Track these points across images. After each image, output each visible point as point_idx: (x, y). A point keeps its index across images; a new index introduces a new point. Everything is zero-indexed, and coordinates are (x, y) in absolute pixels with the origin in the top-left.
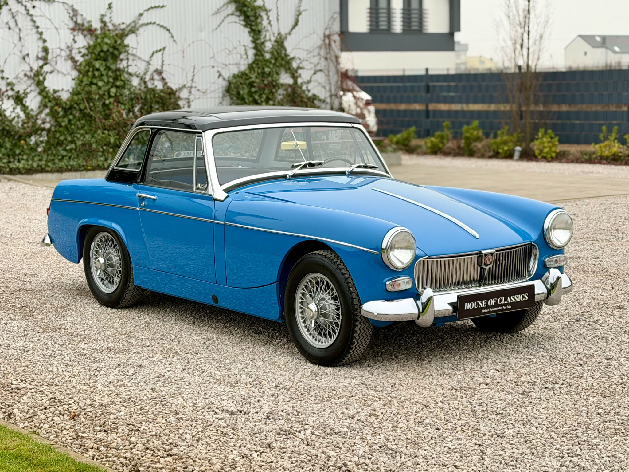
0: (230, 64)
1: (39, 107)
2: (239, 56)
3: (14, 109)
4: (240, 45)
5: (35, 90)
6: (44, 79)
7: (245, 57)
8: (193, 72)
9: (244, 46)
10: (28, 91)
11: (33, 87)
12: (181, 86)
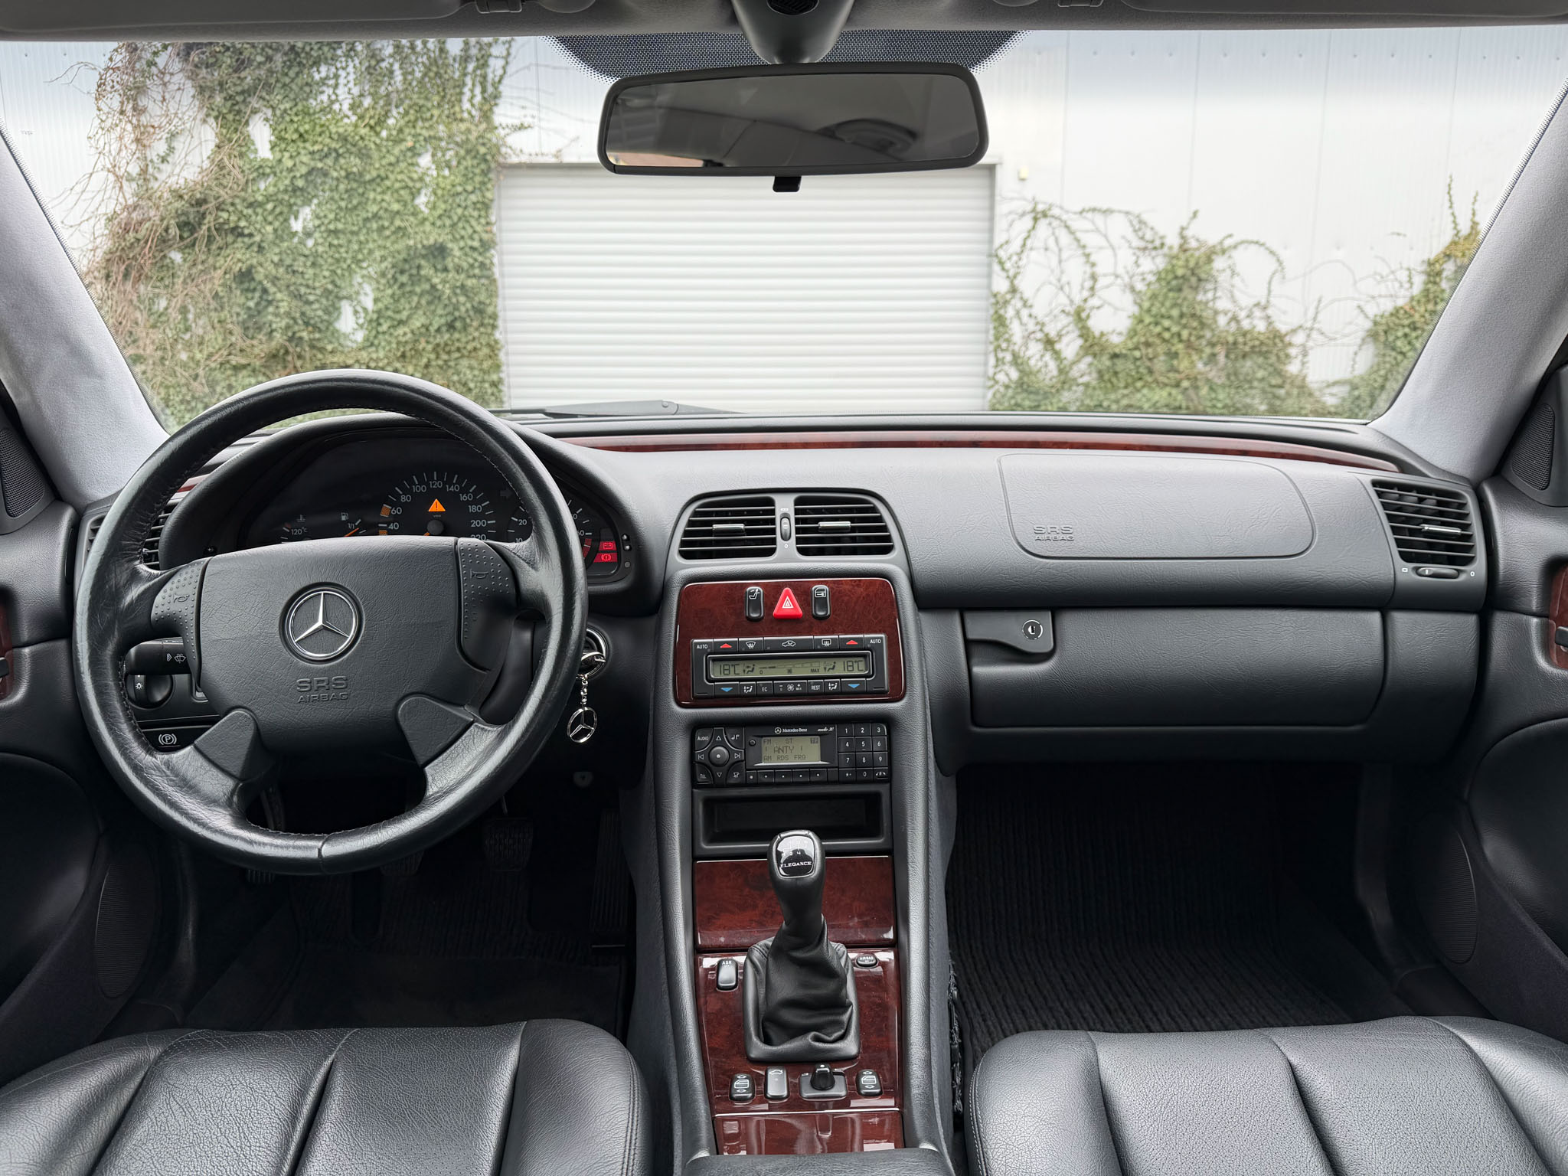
0: (1380, 296)
1: (1078, 354)
2: (1397, 285)
3: (1042, 356)
4: (1401, 268)
5: (1073, 332)
6: (1088, 317)
7: (1407, 285)
8: (1317, 308)
9: (1409, 269)
10: (1064, 332)
11: (1071, 327)
12: (1294, 328)
